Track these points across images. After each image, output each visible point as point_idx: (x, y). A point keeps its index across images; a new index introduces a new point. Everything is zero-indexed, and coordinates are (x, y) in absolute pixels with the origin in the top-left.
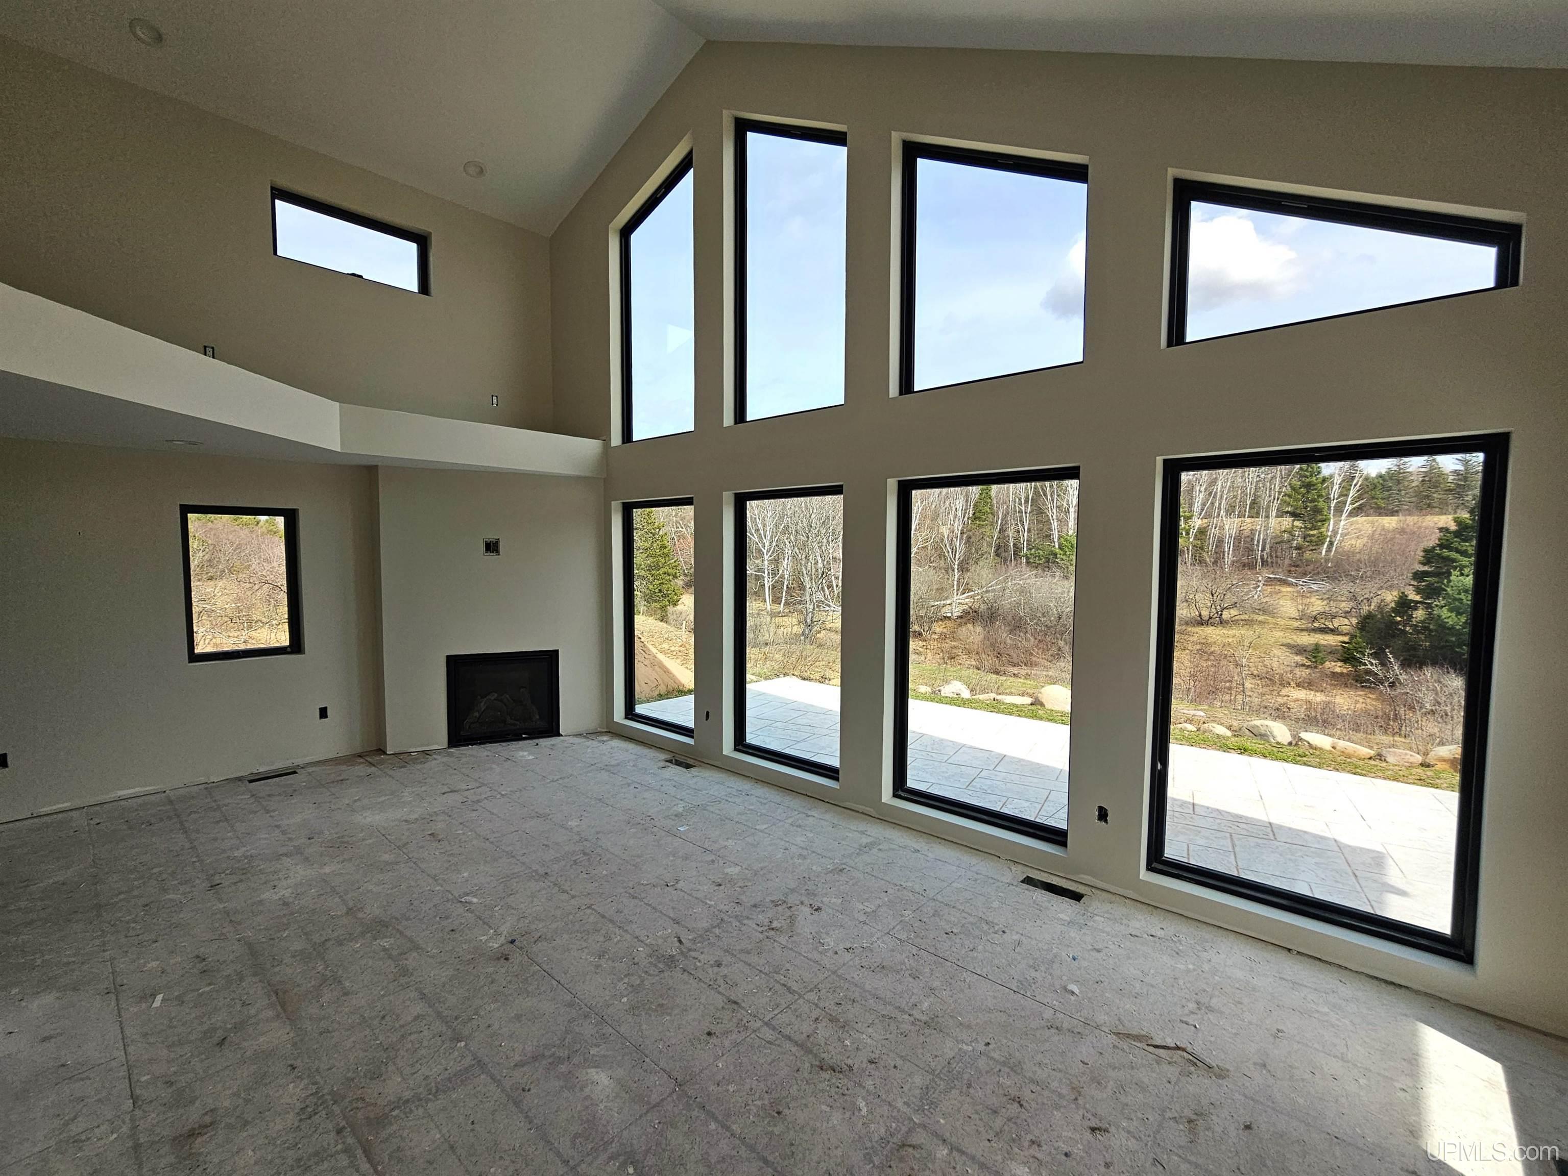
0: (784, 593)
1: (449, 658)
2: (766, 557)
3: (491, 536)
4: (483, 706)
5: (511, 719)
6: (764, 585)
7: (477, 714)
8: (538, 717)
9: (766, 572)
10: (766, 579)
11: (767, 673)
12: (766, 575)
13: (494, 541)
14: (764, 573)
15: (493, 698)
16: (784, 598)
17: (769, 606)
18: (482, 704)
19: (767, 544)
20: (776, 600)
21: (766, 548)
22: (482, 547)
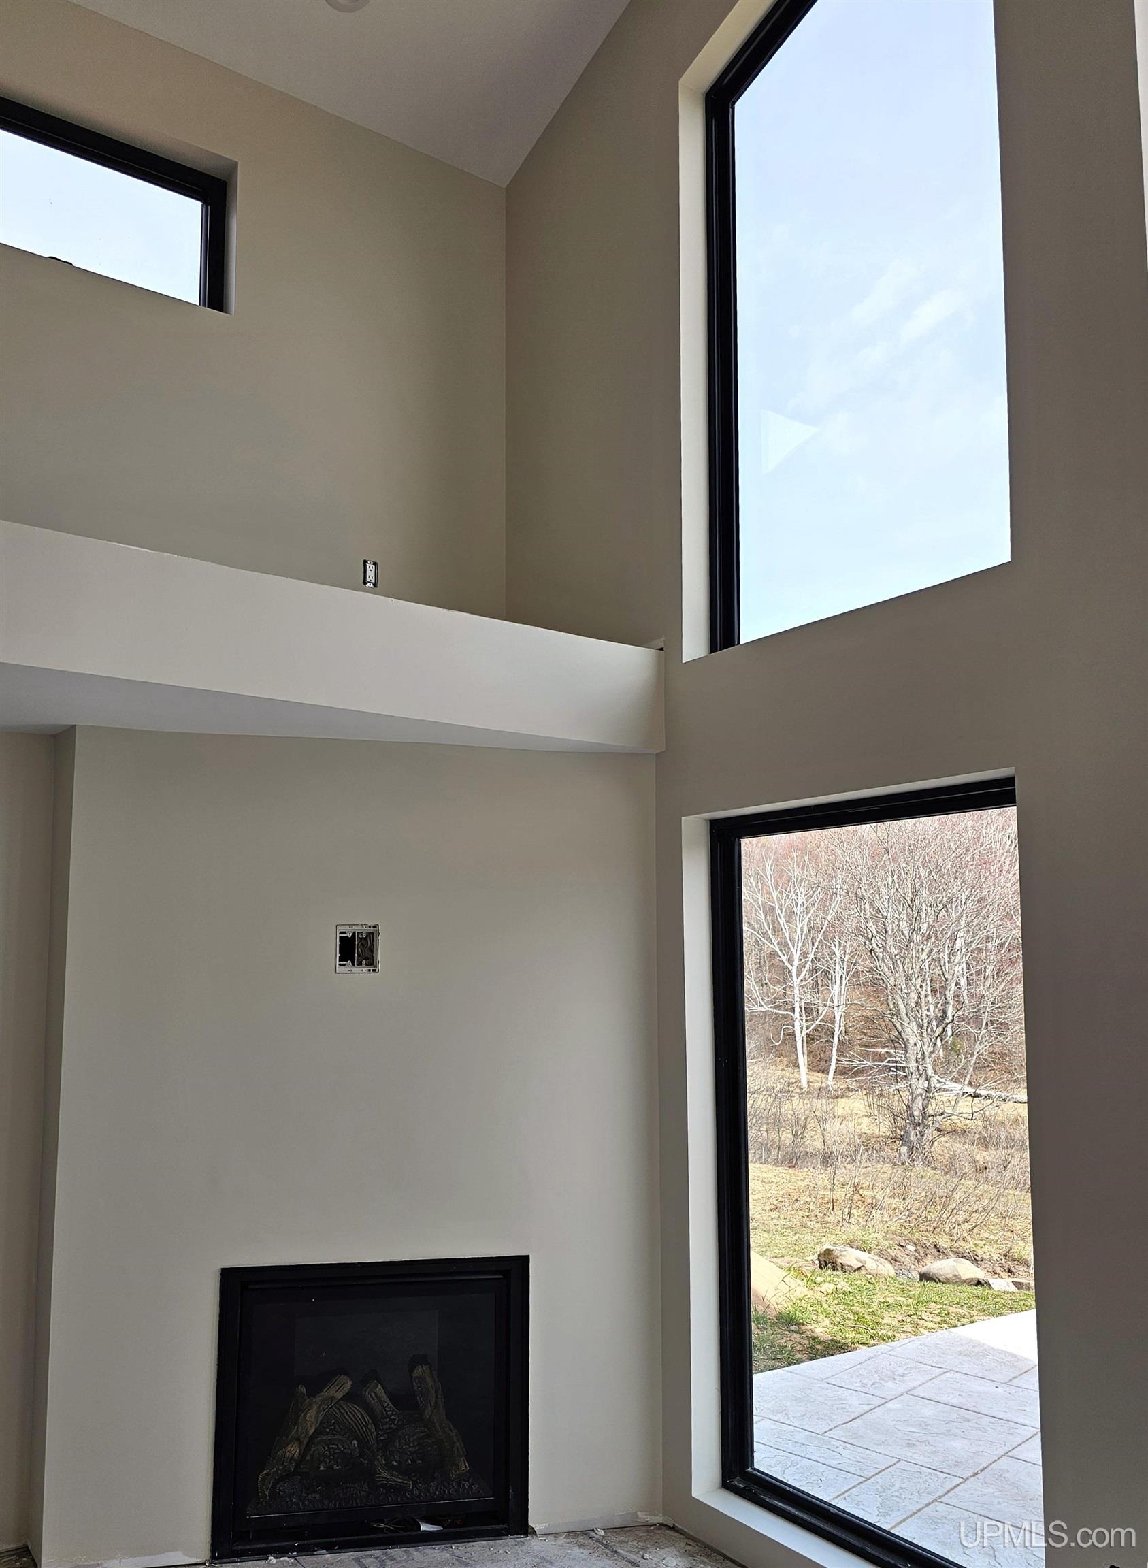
0: (835, 1050)
1: (228, 1275)
2: (796, 981)
3: (357, 922)
4: (311, 1419)
5: (389, 1467)
6: (793, 1034)
7: (294, 1450)
8: (464, 1467)
9: (797, 1010)
10: (797, 1023)
11: (882, 1242)
12: (796, 1015)
13: (365, 930)
14: (793, 1010)
15: (339, 1395)
16: (834, 1061)
17: (804, 1075)
18: (312, 1413)
19: (796, 957)
20: (819, 1064)
21: (796, 963)
22: (333, 948)
